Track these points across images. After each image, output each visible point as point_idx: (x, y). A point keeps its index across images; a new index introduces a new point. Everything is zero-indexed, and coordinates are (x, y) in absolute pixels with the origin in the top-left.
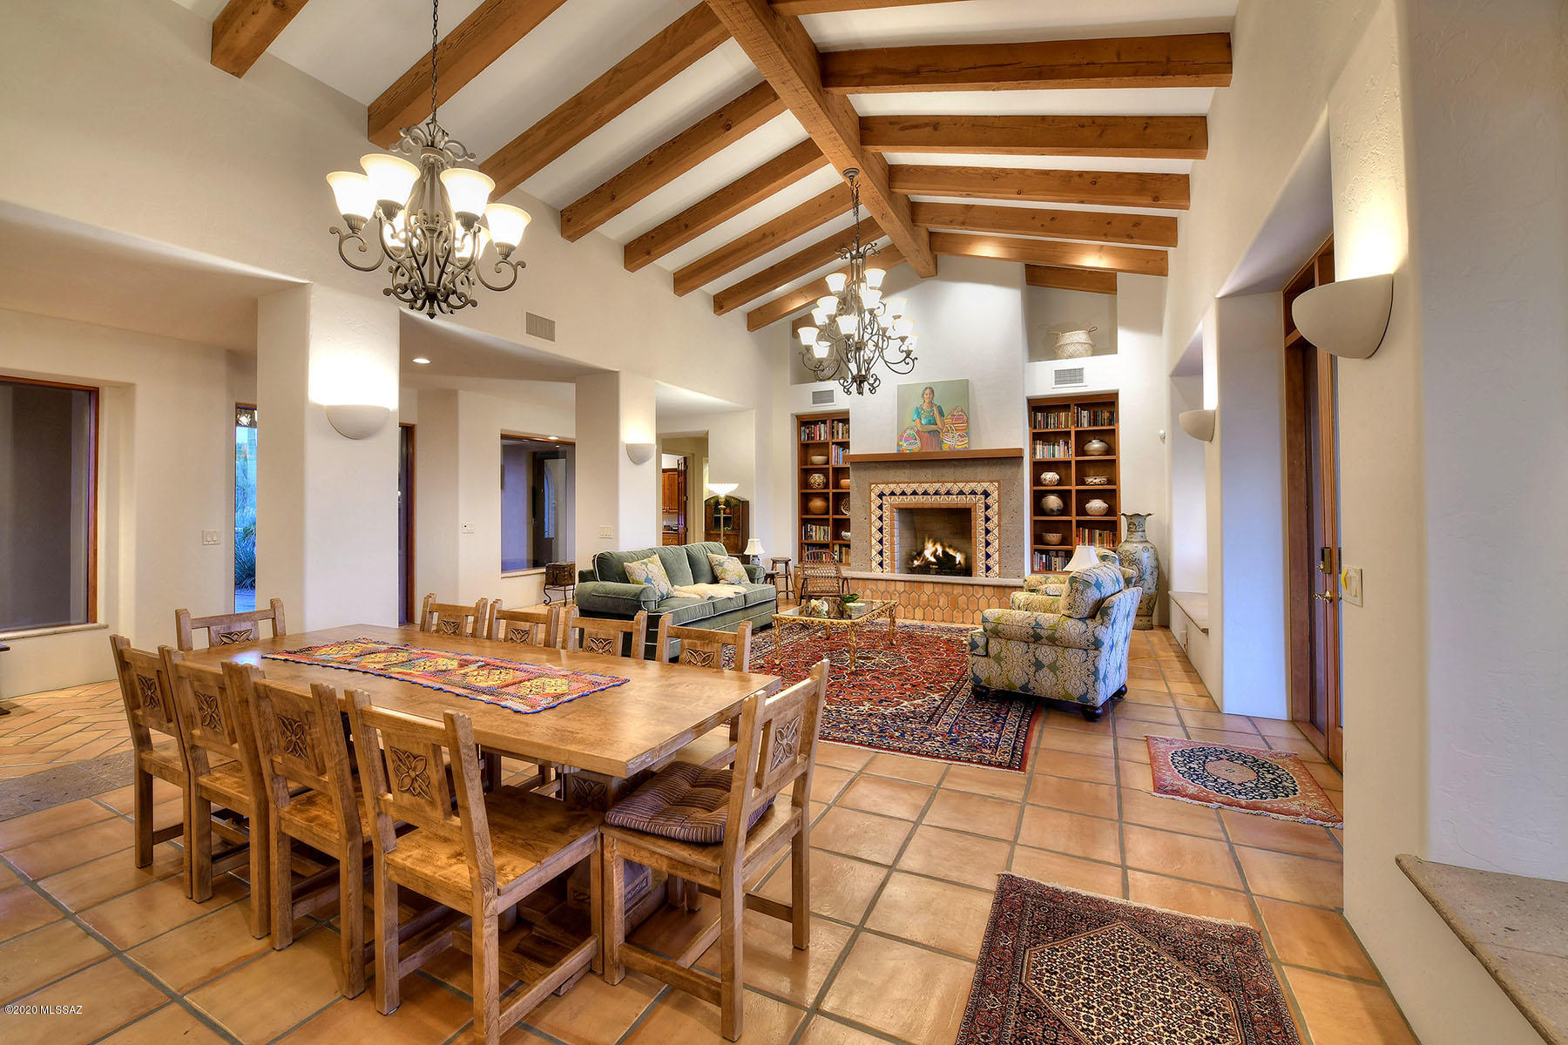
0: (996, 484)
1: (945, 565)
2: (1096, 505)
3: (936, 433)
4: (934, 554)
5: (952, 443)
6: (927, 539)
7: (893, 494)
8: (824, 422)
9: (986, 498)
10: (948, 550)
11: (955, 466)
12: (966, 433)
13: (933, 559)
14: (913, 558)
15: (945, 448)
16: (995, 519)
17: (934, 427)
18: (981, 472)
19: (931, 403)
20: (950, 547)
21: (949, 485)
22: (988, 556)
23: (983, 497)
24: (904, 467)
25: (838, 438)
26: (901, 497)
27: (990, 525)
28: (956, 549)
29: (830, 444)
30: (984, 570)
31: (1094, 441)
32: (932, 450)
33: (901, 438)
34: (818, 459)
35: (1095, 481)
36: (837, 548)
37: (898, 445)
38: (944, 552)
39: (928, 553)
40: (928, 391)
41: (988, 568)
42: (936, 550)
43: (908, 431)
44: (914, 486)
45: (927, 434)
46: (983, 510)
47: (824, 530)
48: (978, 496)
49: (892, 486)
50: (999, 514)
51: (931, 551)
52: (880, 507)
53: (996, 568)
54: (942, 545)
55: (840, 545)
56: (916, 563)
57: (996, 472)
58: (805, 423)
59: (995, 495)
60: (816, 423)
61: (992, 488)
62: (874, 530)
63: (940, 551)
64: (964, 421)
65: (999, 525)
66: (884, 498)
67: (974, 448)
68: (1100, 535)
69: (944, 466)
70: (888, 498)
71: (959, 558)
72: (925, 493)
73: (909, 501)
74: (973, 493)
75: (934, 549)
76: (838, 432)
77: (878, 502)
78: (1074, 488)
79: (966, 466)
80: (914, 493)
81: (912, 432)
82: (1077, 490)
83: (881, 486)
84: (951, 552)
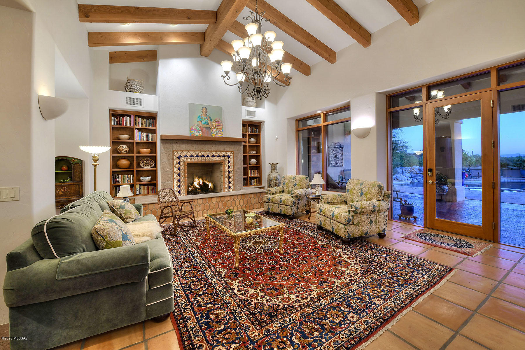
0: (233, 152)
1: (204, 189)
2: (253, 161)
3: (208, 128)
4: (199, 184)
5: (216, 134)
6: (195, 177)
7: (186, 156)
8: (129, 116)
9: (229, 158)
10: (205, 181)
11: (216, 144)
12: (221, 130)
13: (198, 187)
14: (189, 187)
15: (213, 136)
16: (232, 167)
17: (208, 126)
18: (227, 147)
19: (206, 115)
20: (206, 180)
21: (213, 153)
22: (229, 182)
23: (228, 158)
24: (191, 143)
25: (139, 126)
26: (190, 158)
27: (230, 170)
28: (209, 181)
29: (135, 129)
30: (228, 189)
31: (252, 138)
32: (207, 135)
33: (192, 129)
34: (124, 137)
35: (253, 152)
36: (137, 186)
37: (190, 132)
38: (204, 183)
39: (196, 184)
40: (204, 109)
41: (229, 188)
42: (200, 182)
43: (195, 126)
44: (197, 153)
45: (204, 129)
46: (228, 163)
47: (128, 177)
48: (225, 158)
49: (186, 153)
50: (234, 165)
51: (197, 182)
52: (179, 163)
53: (233, 187)
54: (202, 179)
55: (139, 185)
56: (190, 189)
57: (233, 147)
58: (116, 115)
59: (232, 157)
60: (123, 116)
61: (231, 154)
62: (175, 175)
63: (201, 183)
64: (220, 124)
65: (234, 169)
66: (181, 158)
67: (224, 136)
68: (253, 172)
69: (211, 144)
70: (183, 158)
71: (210, 185)
72: (203, 156)
73: (194, 160)
74: (224, 156)
75: (199, 181)
76: (139, 123)
77: (178, 160)
78: (248, 155)
79: (220, 144)
80: (197, 156)
81: (197, 127)
82: (249, 156)
83: (180, 152)
84: (207, 182)
